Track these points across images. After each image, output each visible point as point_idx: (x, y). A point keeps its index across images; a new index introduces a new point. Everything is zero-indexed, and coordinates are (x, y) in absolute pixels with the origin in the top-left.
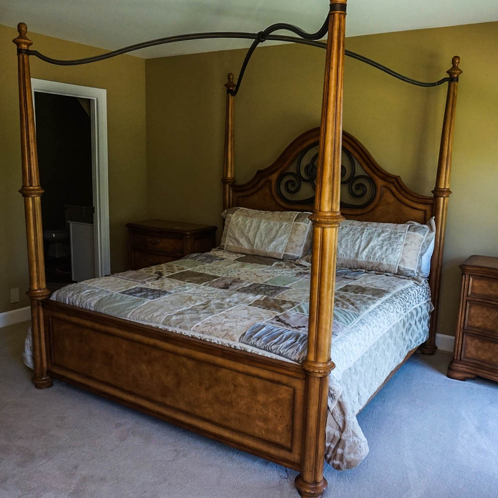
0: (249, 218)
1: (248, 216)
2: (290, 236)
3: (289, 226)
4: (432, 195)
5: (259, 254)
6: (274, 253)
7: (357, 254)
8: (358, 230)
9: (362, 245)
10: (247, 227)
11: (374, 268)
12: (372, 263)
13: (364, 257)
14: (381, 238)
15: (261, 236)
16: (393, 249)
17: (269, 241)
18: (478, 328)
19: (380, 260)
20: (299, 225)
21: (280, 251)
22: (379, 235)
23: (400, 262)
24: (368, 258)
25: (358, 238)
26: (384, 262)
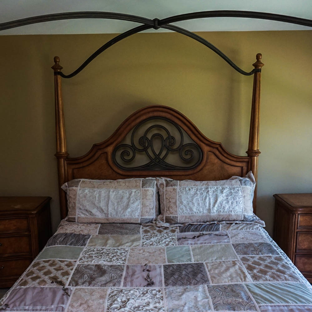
0: (96, 189)
1: (94, 187)
2: (143, 202)
3: (139, 193)
4: (246, 155)
5: (115, 222)
6: (131, 219)
7: (209, 210)
8: (203, 189)
9: (211, 202)
10: (97, 199)
11: (224, 219)
12: (223, 215)
13: (215, 211)
14: (224, 194)
15: (113, 204)
16: (237, 202)
17: (123, 209)
18: (305, 249)
19: (229, 212)
20: (148, 190)
21: (137, 217)
22: (222, 192)
23: (244, 211)
24: (219, 212)
25: (206, 196)
26: (233, 213)
